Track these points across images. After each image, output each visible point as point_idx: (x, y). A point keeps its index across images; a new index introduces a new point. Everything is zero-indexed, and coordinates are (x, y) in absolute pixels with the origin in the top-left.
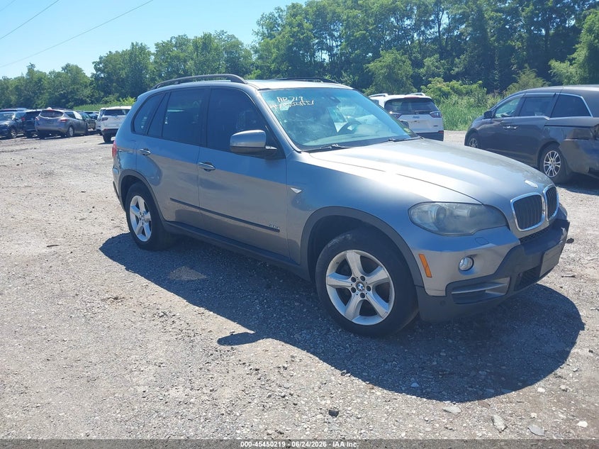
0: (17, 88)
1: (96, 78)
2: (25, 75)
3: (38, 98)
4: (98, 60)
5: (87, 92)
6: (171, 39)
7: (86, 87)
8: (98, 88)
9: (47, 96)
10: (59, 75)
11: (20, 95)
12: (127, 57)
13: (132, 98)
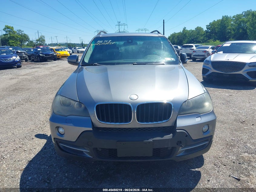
0: (178, 37)
1: (207, 32)
2: (182, 32)
3: (184, 41)
4: (209, 24)
5: (202, 38)
6: (243, 13)
7: (202, 36)
8: (206, 36)
9: (187, 40)
10: (193, 31)
11: (178, 39)
12: (220, 23)
13: (218, 40)
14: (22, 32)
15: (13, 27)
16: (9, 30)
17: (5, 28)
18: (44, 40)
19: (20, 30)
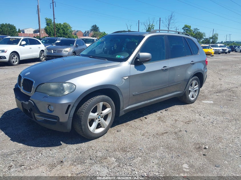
14: (198, 31)
15: (190, 26)
16: (187, 28)
17: (184, 27)
18: (217, 38)
19: (197, 29)
